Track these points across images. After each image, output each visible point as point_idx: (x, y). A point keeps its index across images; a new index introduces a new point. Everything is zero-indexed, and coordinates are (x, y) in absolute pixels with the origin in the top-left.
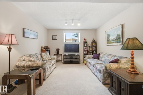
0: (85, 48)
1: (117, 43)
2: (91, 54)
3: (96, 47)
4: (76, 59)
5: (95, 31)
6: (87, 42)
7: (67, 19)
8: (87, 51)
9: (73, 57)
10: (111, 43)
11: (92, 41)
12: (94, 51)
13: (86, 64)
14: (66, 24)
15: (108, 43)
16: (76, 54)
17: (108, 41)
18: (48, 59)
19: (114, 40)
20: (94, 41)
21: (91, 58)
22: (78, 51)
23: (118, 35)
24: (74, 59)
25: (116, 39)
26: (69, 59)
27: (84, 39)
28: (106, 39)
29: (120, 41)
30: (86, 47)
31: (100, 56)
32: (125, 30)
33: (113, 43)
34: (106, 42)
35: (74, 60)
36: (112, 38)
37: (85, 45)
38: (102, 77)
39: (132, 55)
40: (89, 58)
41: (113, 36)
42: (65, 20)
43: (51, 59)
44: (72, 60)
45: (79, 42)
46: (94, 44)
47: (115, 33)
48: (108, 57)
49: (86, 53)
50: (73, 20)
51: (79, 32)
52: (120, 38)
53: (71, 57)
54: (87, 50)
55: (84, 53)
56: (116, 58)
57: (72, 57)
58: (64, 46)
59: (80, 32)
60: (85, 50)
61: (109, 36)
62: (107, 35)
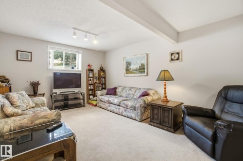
0: (90, 80)
1: (141, 73)
2: (100, 89)
3: (105, 78)
4: (76, 99)
5: (103, 54)
6: (92, 70)
7: (79, 28)
8: (93, 85)
9: (70, 97)
10: (132, 73)
11: (99, 69)
12: (102, 84)
13: (96, 105)
14: (75, 37)
15: (127, 73)
16: (76, 90)
17: (128, 70)
18: (28, 108)
19: (136, 70)
20: (102, 70)
21: (105, 94)
22: (79, 86)
23: (143, 65)
24: (72, 99)
25: (139, 69)
26: (62, 100)
27: (89, 66)
28: (125, 68)
29: (144, 71)
30: (92, 79)
31: (117, 90)
32: (150, 60)
33: (136, 73)
34: (125, 71)
35: (70, 102)
36: (133, 67)
37: (91, 75)
38: (139, 114)
39: (165, 85)
40: (102, 95)
41: (135, 65)
42: (73, 28)
43: (34, 105)
44: (68, 103)
45: (80, 69)
46: (102, 74)
47: (138, 62)
48: (131, 91)
49: (92, 87)
50: (87, 32)
51: (79, 53)
52: (144, 69)
53: (65, 97)
54: (93, 83)
55: (89, 88)
56: (142, 91)
57: (68, 97)
58: (52, 75)
59: (81, 52)
60: (90, 82)
61: (128, 64)
62: (127, 62)
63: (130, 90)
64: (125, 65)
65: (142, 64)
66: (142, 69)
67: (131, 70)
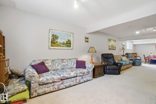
10: (58, 46)
17: (54, 43)
34: (50, 43)
39: (92, 55)
41: (62, 39)
47: (66, 37)
48: (64, 62)
52: (70, 44)
62: (53, 35)
63: (62, 62)
64: (51, 38)
65: (68, 40)
66: (68, 44)
67: (58, 44)
